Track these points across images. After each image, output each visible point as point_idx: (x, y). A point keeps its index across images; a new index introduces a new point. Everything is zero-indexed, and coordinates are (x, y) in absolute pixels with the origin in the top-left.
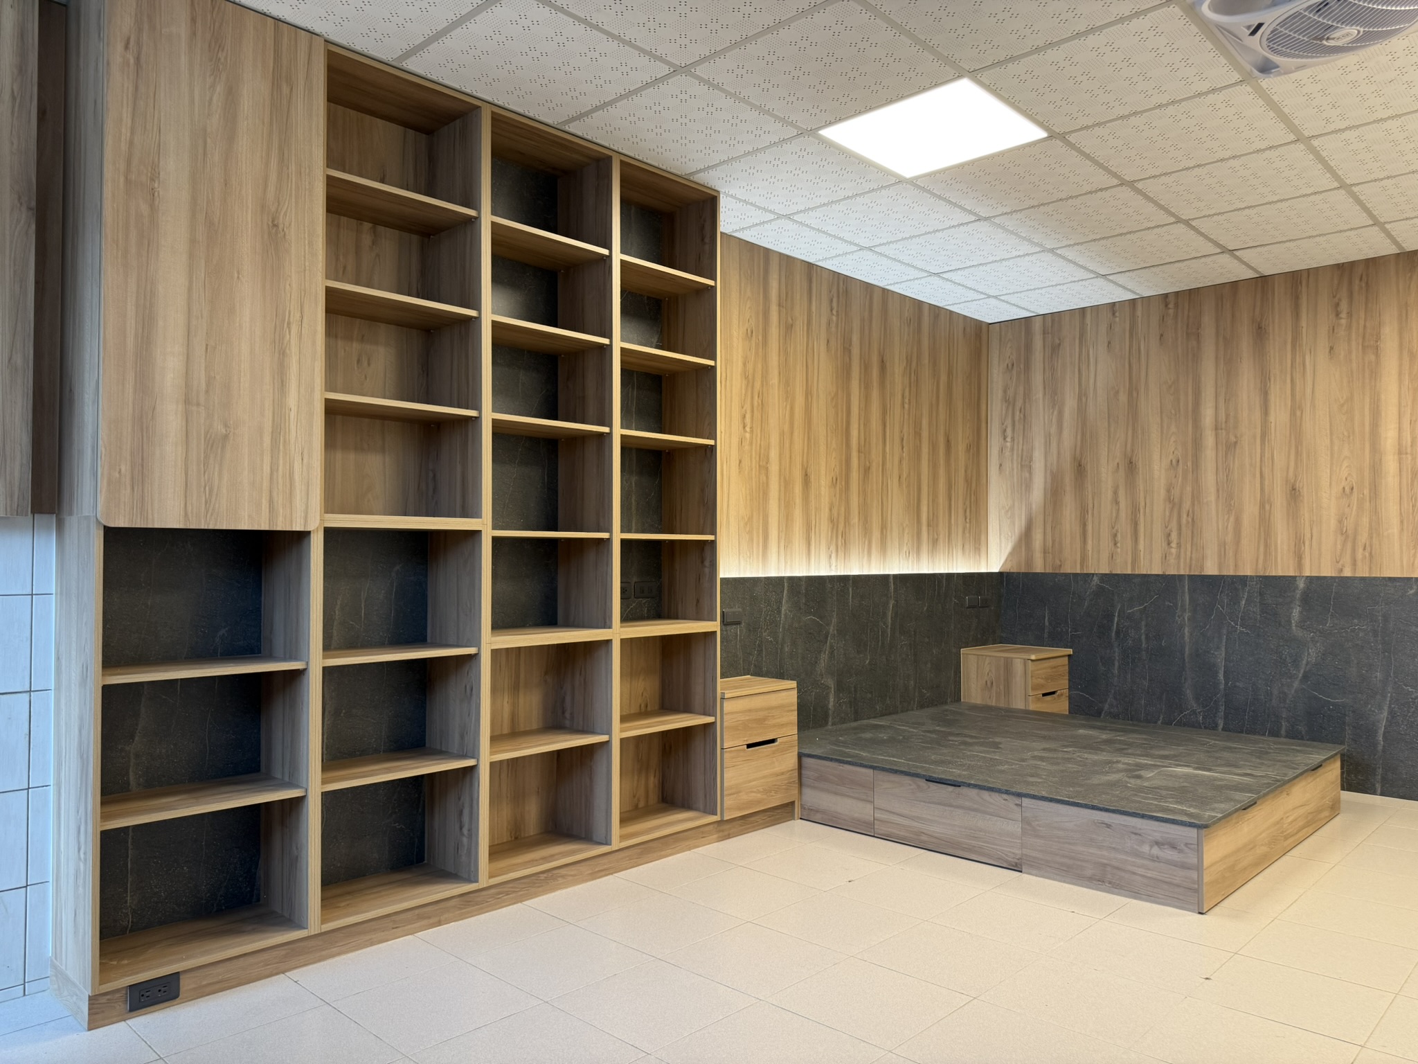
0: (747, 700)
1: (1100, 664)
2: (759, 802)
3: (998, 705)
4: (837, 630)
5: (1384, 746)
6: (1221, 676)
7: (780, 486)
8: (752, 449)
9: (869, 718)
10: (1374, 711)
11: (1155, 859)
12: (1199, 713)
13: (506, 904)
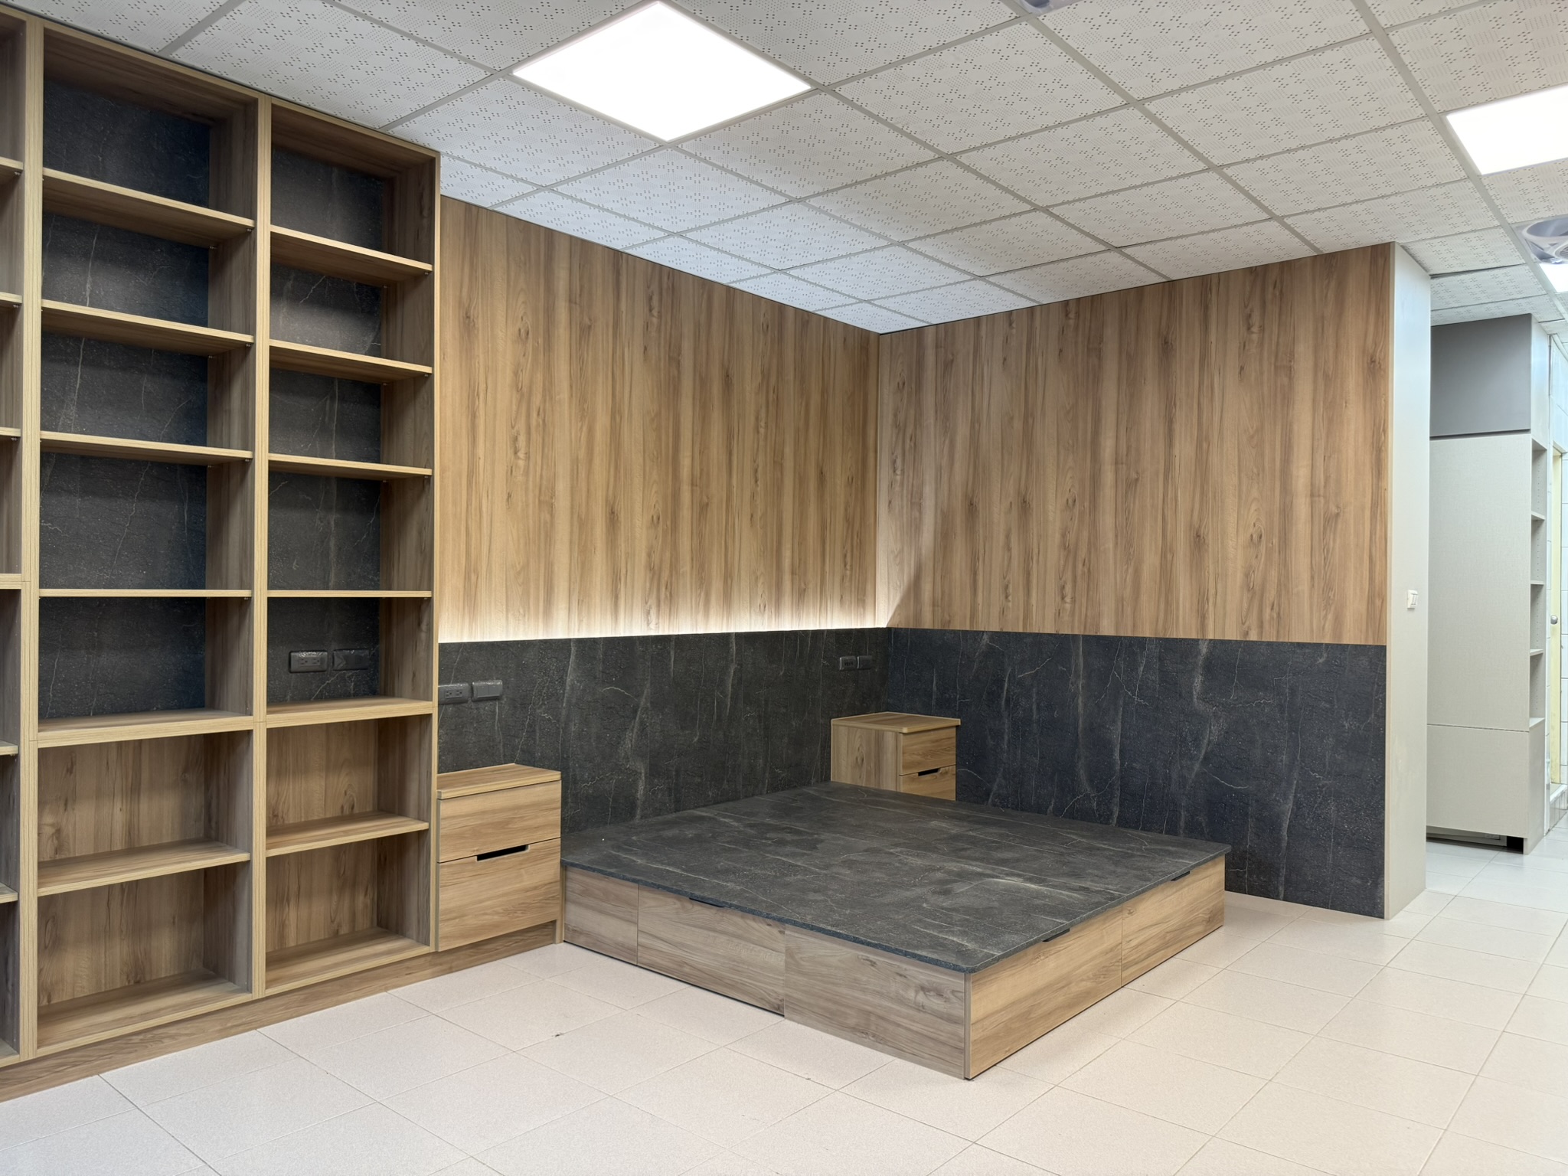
0: (480, 799)
1: (989, 737)
2: (496, 926)
3: (868, 786)
4: (651, 703)
5: (1288, 843)
6: (1117, 755)
7: (572, 525)
8: (527, 480)
9: (696, 808)
10: (1278, 801)
11: (921, 1009)
12: (1094, 797)
13: (72, 1078)
